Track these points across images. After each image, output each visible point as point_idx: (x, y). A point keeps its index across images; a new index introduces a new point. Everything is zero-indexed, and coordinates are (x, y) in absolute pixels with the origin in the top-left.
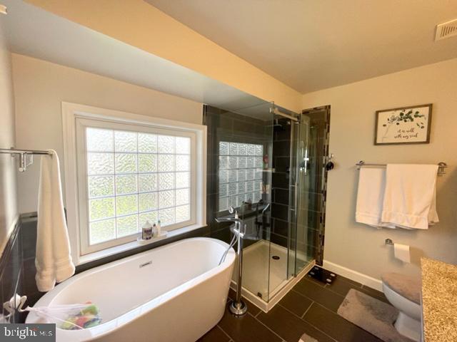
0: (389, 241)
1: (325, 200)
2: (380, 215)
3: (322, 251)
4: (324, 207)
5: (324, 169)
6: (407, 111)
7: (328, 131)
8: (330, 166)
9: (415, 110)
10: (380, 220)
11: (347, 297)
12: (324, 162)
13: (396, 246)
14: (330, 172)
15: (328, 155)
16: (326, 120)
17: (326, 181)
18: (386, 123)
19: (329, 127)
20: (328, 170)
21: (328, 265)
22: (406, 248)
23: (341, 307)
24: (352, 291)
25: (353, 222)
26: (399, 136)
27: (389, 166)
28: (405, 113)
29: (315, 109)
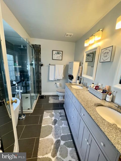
0: (56, 83)
1: (41, 76)
2: (55, 77)
3: (41, 91)
4: (41, 78)
5: (40, 66)
6: (59, 52)
7: (41, 54)
8: (42, 65)
9: (60, 52)
10: (54, 79)
11: (49, 99)
12: (40, 64)
13: (57, 84)
14: (42, 67)
15: (41, 61)
16: (39, 50)
17: (41, 70)
18: (54, 54)
19: (41, 52)
20: (41, 66)
21: (43, 94)
22: (59, 84)
23: (49, 101)
24: (50, 97)
25: (49, 80)
26: (57, 58)
27: (56, 65)
28: (58, 52)
29: (36, 45)
